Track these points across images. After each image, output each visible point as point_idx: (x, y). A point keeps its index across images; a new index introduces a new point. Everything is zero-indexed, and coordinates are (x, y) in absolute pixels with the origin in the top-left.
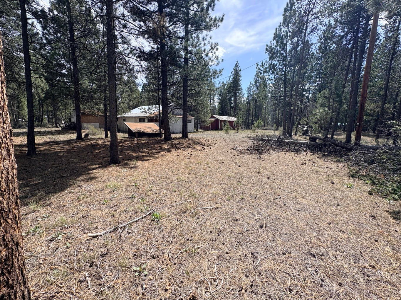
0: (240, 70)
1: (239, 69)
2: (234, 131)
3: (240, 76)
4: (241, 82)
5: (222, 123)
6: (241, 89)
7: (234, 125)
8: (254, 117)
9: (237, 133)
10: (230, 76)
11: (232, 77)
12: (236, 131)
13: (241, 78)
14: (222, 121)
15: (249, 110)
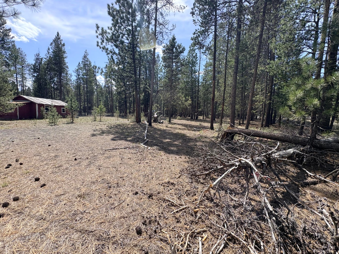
0: (64, 45)
1: (62, 43)
2: (64, 120)
3: (64, 52)
4: (66, 60)
5: (42, 108)
6: (67, 67)
7: (64, 111)
8: (86, 103)
9: (72, 123)
10: (49, 49)
11: (51, 50)
12: (68, 119)
13: (65, 55)
14: (40, 105)
15: (80, 95)
